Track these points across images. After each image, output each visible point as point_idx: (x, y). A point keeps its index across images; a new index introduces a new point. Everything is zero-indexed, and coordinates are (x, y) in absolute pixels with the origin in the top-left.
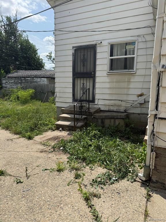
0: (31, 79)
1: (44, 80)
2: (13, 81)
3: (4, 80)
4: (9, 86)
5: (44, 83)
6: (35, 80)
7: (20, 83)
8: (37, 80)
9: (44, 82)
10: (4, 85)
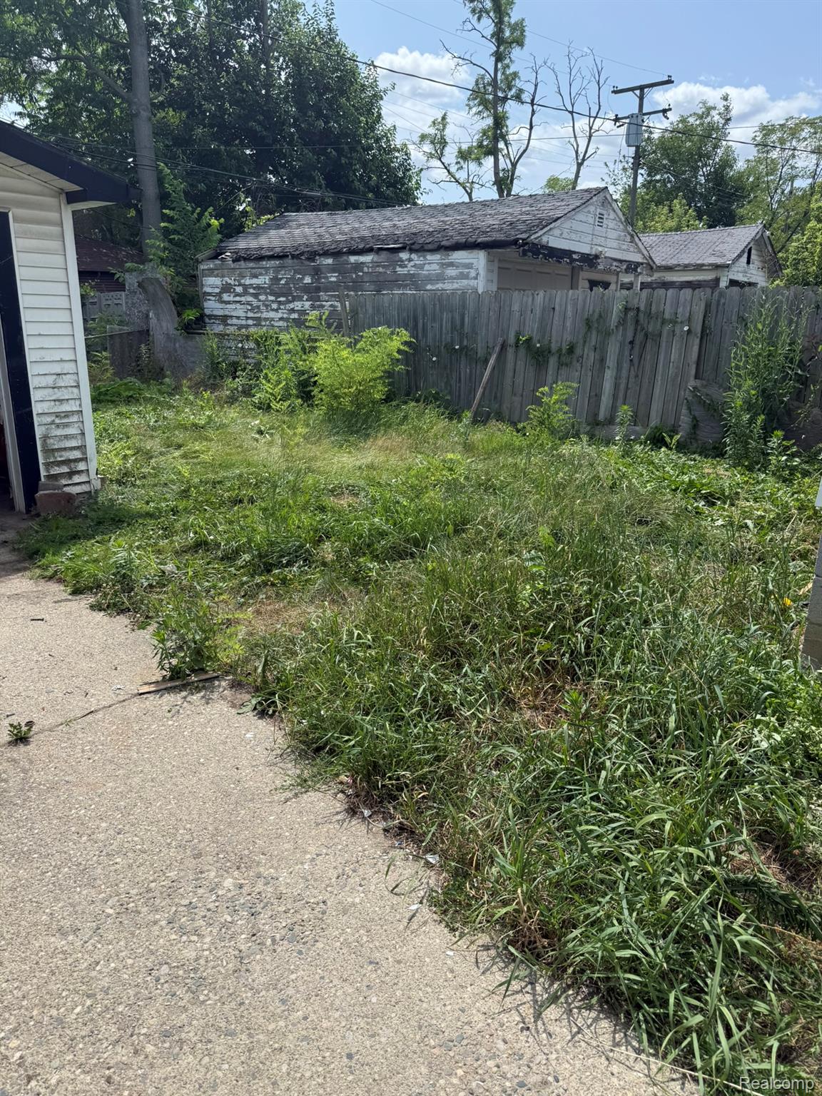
0: (377, 264)
1: (469, 266)
2: (264, 280)
3: (211, 272)
4: (240, 311)
5: (465, 282)
6: (409, 269)
7: (306, 289)
8: (421, 267)
9: (466, 277)
10: (211, 306)
